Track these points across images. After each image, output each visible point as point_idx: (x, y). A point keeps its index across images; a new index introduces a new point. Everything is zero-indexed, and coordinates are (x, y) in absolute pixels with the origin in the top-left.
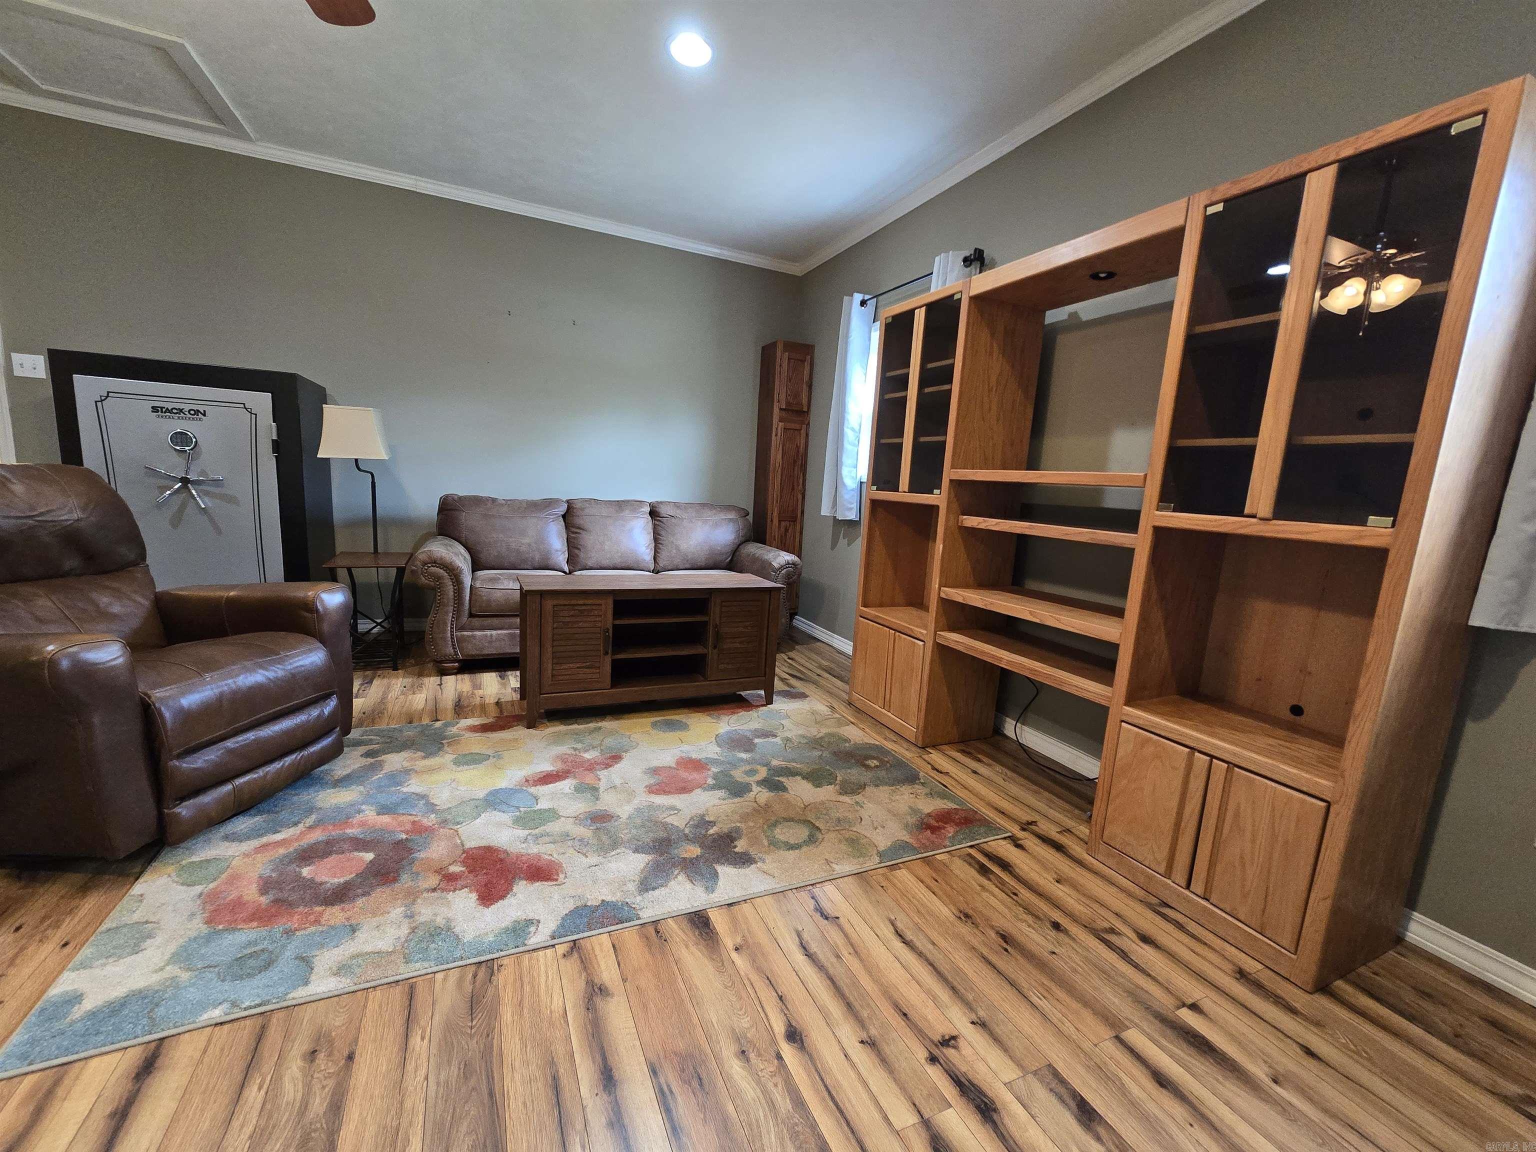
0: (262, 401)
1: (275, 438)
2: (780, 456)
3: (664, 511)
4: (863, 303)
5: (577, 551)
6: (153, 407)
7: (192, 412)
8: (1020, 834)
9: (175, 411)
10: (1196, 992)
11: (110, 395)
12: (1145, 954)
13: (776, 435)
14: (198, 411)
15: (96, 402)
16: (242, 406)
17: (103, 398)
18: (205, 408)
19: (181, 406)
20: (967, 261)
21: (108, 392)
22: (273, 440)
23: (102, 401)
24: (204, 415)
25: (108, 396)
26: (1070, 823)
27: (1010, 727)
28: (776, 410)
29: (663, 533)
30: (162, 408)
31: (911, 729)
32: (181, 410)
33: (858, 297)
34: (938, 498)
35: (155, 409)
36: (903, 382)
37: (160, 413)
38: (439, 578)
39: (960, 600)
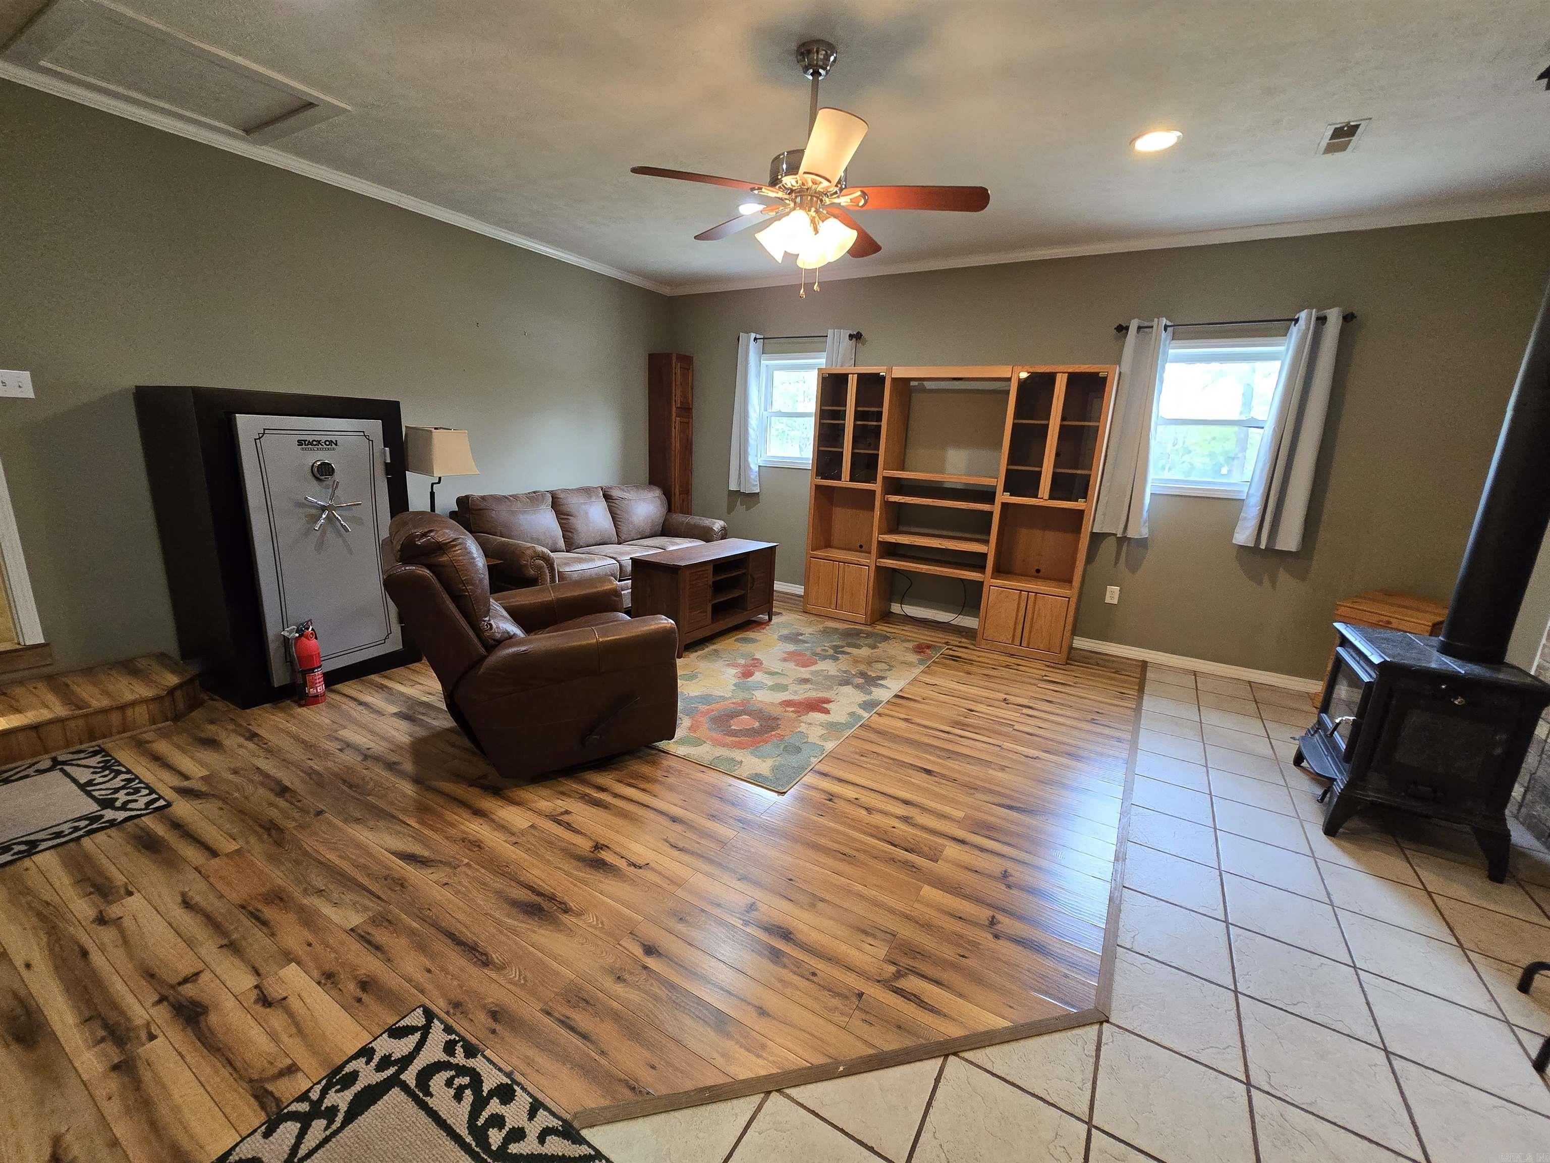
0: (375, 427)
1: (388, 461)
2: (678, 445)
3: (615, 493)
4: (755, 339)
5: (570, 534)
6: (298, 441)
7: (327, 443)
8: (950, 647)
9: (315, 443)
10: (1044, 673)
11: (266, 431)
12: (1020, 668)
13: (675, 428)
14: (332, 441)
15: (255, 439)
16: (362, 434)
17: (261, 435)
18: (337, 438)
19: (318, 438)
20: (851, 337)
21: (264, 429)
22: (386, 464)
23: (259, 438)
24: (336, 445)
25: (264, 433)
26: (960, 640)
27: (896, 608)
28: (674, 409)
29: (619, 512)
30: (305, 441)
31: (862, 618)
32: (319, 442)
33: (753, 335)
34: (877, 487)
35: (300, 443)
36: (841, 415)
37: (304, 446)
38: (540, 568)
39: (894, 541)
